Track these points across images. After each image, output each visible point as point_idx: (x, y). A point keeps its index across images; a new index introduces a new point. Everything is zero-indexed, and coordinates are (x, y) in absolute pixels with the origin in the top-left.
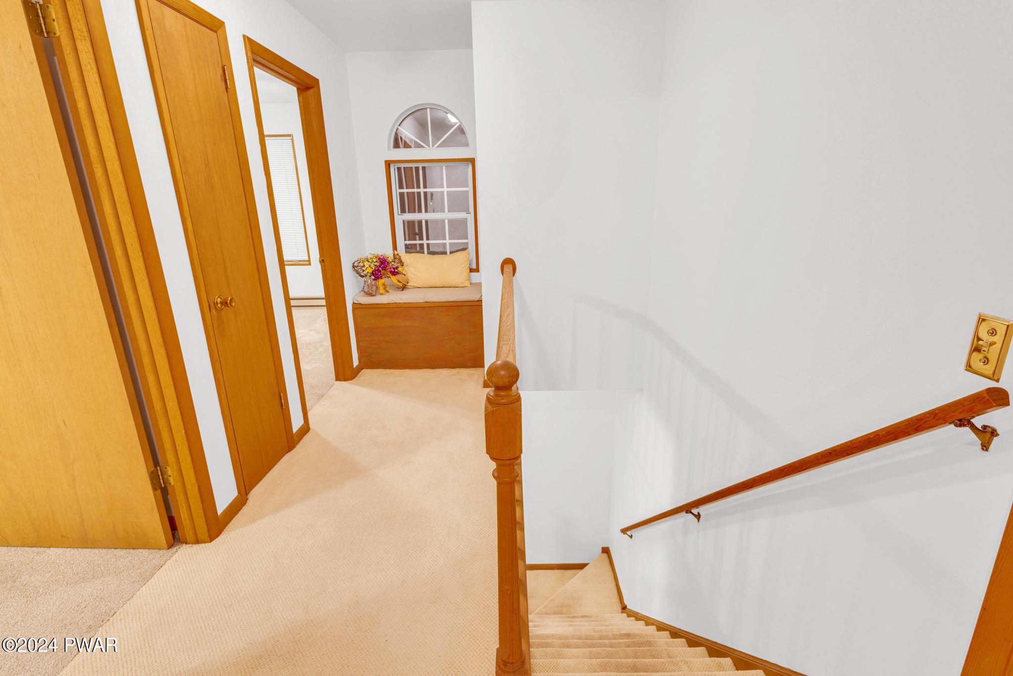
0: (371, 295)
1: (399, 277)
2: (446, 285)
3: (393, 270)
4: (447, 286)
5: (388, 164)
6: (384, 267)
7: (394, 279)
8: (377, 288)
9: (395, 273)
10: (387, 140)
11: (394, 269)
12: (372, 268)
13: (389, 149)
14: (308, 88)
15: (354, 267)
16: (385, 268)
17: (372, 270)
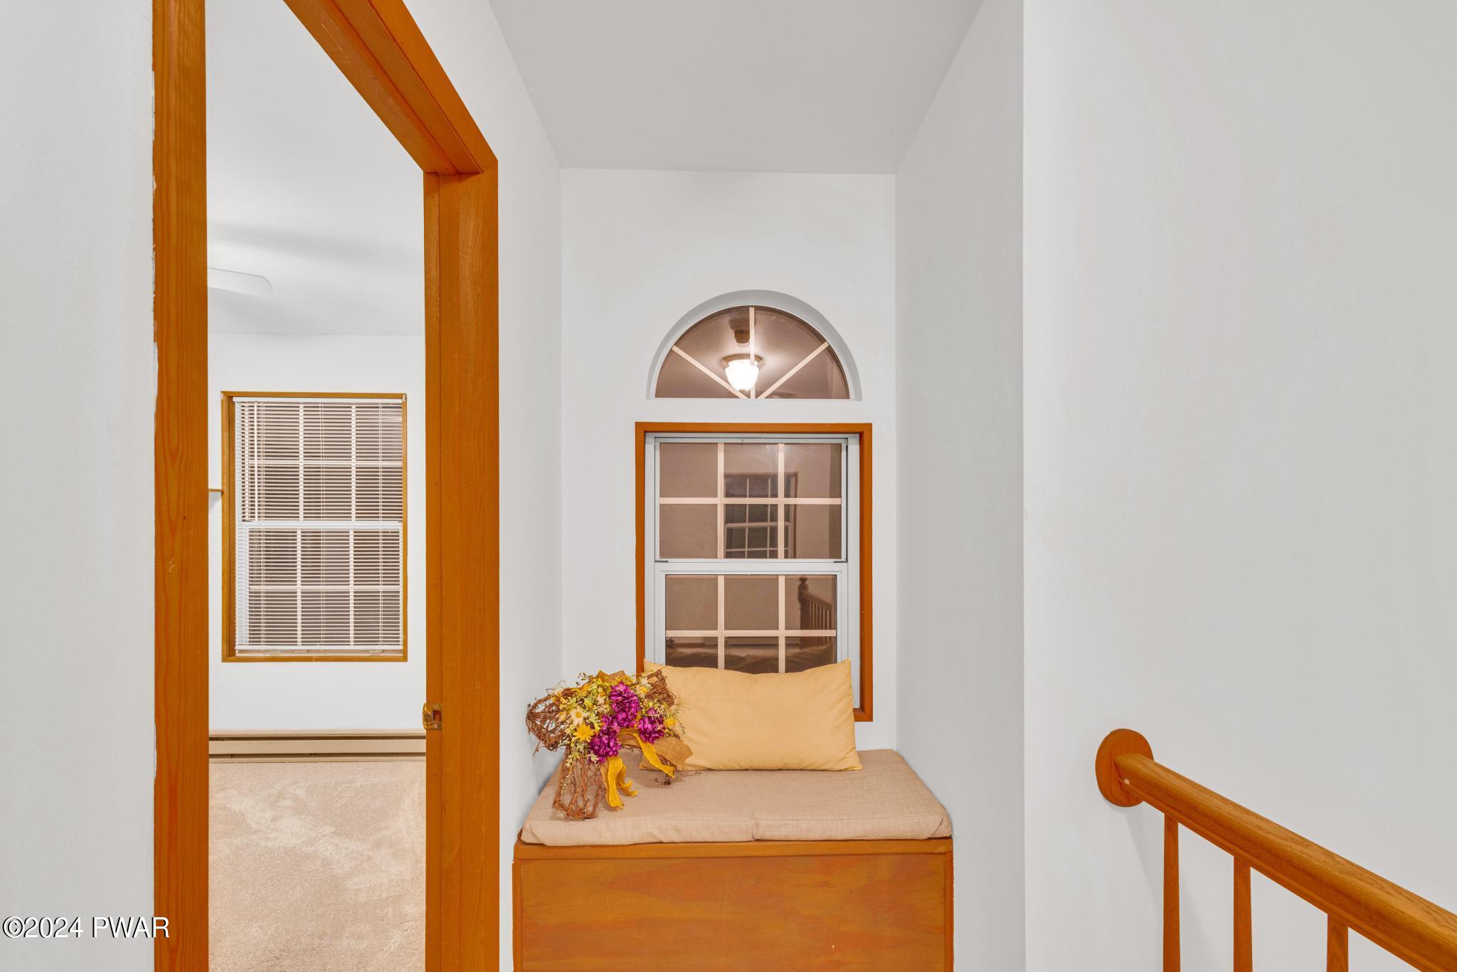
0: (581, 815)
1: (662, 745)
2: (792, 763)
3: (649, 726)
4: (795, 767)
5: (644, 431)
6: (624, 720)
7: (650, 753)
8: (602, 791)
9: (650, 735)
10: (645, 371)
11: (652, 722)
12: (592, 727)
13: (648, 397)
14: (461, 174)
15: (531, 716)
16: (627, 723)
17: (592, 733)
